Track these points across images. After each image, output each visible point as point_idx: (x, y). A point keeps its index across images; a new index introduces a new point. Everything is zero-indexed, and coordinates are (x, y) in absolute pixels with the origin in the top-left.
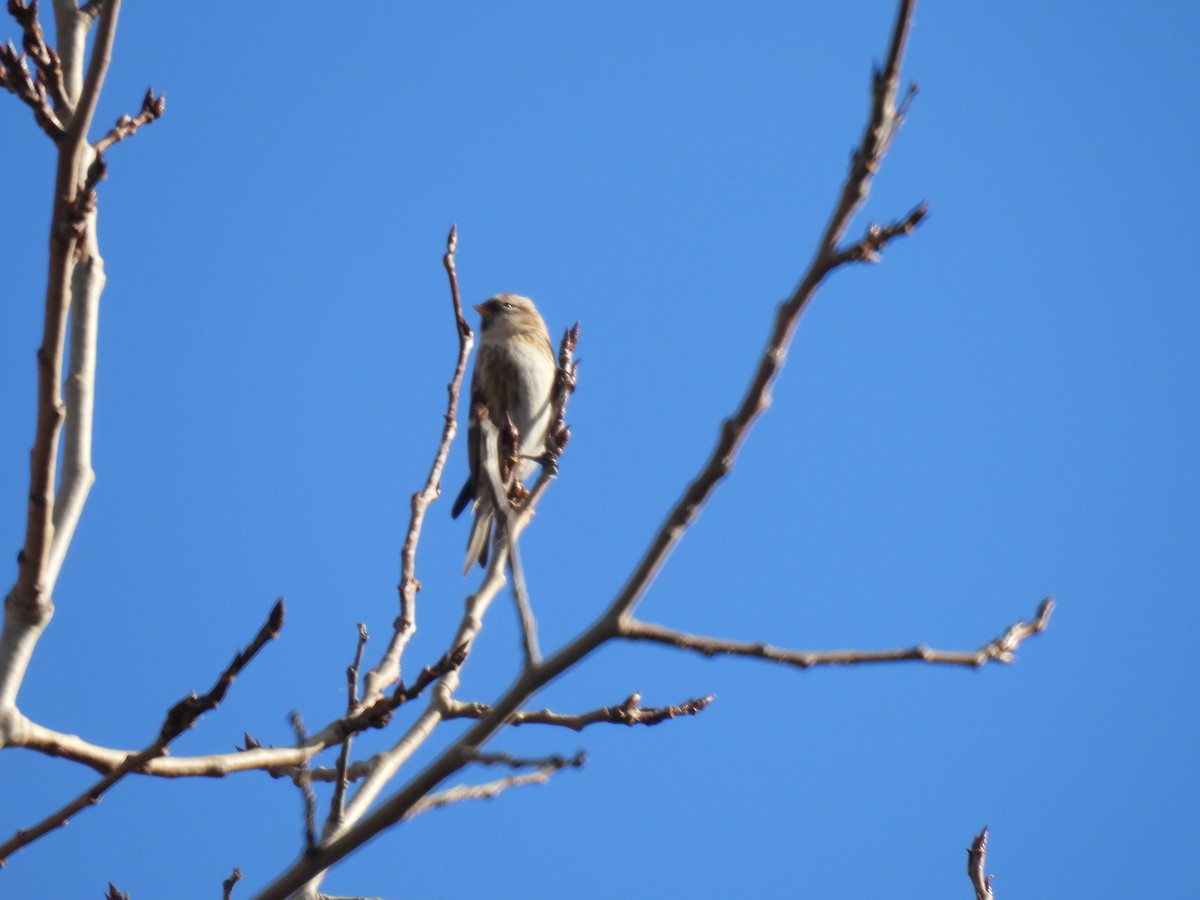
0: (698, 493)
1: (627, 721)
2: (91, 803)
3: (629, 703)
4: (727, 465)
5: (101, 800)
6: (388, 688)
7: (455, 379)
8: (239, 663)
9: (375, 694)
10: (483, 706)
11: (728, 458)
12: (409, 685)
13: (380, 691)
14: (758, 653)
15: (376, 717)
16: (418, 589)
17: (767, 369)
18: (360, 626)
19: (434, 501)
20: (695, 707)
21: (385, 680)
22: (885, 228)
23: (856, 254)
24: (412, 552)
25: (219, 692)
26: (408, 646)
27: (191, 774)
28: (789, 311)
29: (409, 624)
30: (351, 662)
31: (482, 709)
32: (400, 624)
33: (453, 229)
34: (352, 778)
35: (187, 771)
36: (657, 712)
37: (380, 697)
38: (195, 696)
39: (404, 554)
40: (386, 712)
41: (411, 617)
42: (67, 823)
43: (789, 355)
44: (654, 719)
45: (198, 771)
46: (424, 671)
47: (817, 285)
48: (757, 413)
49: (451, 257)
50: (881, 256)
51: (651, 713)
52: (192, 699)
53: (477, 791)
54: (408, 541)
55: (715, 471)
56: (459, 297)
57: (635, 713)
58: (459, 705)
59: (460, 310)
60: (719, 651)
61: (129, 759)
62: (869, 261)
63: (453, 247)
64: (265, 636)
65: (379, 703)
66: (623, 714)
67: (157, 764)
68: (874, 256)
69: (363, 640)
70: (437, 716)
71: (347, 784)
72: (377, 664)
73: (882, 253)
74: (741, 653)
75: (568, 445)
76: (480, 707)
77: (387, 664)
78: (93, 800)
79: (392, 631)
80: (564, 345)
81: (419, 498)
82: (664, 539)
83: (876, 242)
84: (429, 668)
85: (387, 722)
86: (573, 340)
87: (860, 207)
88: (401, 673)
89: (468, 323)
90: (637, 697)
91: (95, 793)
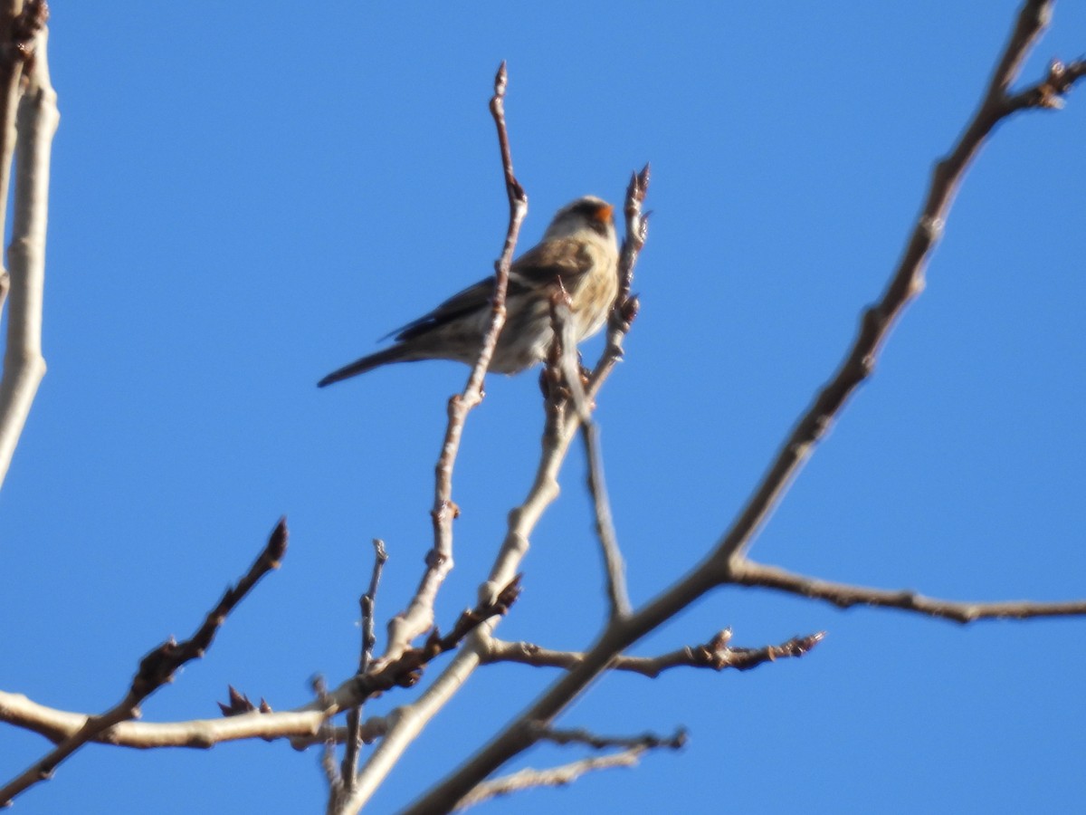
0: (831, 400)
1: (715, 664)
2: (41, 778)
3: (716, 642)
4: (869, 365)
5: (54, 774)
6: (417, 639)
7: (503, 254)
8: (230, 601)
9: (401, 645)
10: (532, 646)
11: (869, 356)
12: (444, 633)
13: (408, 642)
14: (905, 604)
15: (403, 674)
16: (456, 516)
17: (919, 244)
18: (376, 543)
19: (476, 405)
20: (801, 646)
21: (413, 629)
22: (1071, 65)
23: (1032, 99)
24: (449, 469)
25: (204, 638)
26: (443, 586)
27: (169, 745)
28: (947, 171)
29: (445, 558)
30: (365, 589)
31: (530, 650)
32: (433, 559)
33: (501, 66)
34: (367, 739)
35: (163, 740)
36: (752, 653)
37: (409, 648)
38: (175, 643)
39: (439, 471)
40: (415, 667)
41: (447, 550)
42: (11, 803)
43: (947, 227)
44: (748, 662)
45: (178, 740)
46: (464, 615)
47: (984, 138)
48: (908, 298)
49: (499, 101)
50: (1065, 102)
51: (744, 655)
52: (170, 646)
53: (548, 776)
54: (444, 454)
55: (853, 373)
56: (509, 152)
57: (725, 655)
58: (501, 646)
59: (511, 168)
60: (858, 601)
61: (90, 722)
62: (1050, 107)
63: (501, 89)
64: (263, 566)
65: (406, 655)
66: (709, 656)
67: (124, 730)
68: (1057, 102)
69: (380, 561)
70: (473, 659)
71: (360, 744)
72: (404, 608)
73: (1065, 97)
74: (884, 603)
75: (636, 318)
76: (528, 648)
77: (417, 608)
78: (45, 775)
79: (424, 567)
80: (630, 193)
81: (458, 402)
82: (787, 459)
83: (1059, 84)
84: (469, 611)
85: (416, 679)
86: (642, 187)
87: (1038, 39)
88: (434, 620)
89: (520, 184)
90: (728, 634)
91: (47, 765)
